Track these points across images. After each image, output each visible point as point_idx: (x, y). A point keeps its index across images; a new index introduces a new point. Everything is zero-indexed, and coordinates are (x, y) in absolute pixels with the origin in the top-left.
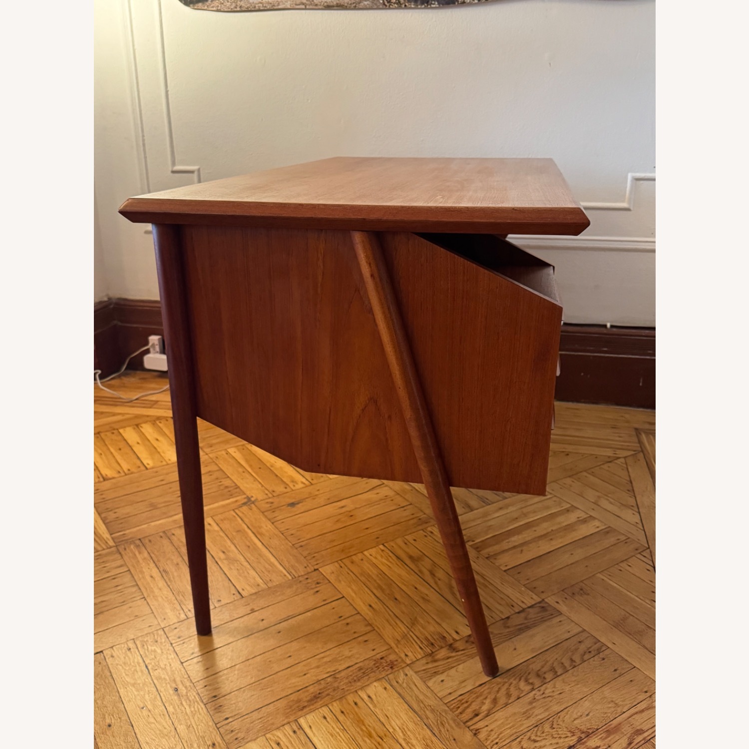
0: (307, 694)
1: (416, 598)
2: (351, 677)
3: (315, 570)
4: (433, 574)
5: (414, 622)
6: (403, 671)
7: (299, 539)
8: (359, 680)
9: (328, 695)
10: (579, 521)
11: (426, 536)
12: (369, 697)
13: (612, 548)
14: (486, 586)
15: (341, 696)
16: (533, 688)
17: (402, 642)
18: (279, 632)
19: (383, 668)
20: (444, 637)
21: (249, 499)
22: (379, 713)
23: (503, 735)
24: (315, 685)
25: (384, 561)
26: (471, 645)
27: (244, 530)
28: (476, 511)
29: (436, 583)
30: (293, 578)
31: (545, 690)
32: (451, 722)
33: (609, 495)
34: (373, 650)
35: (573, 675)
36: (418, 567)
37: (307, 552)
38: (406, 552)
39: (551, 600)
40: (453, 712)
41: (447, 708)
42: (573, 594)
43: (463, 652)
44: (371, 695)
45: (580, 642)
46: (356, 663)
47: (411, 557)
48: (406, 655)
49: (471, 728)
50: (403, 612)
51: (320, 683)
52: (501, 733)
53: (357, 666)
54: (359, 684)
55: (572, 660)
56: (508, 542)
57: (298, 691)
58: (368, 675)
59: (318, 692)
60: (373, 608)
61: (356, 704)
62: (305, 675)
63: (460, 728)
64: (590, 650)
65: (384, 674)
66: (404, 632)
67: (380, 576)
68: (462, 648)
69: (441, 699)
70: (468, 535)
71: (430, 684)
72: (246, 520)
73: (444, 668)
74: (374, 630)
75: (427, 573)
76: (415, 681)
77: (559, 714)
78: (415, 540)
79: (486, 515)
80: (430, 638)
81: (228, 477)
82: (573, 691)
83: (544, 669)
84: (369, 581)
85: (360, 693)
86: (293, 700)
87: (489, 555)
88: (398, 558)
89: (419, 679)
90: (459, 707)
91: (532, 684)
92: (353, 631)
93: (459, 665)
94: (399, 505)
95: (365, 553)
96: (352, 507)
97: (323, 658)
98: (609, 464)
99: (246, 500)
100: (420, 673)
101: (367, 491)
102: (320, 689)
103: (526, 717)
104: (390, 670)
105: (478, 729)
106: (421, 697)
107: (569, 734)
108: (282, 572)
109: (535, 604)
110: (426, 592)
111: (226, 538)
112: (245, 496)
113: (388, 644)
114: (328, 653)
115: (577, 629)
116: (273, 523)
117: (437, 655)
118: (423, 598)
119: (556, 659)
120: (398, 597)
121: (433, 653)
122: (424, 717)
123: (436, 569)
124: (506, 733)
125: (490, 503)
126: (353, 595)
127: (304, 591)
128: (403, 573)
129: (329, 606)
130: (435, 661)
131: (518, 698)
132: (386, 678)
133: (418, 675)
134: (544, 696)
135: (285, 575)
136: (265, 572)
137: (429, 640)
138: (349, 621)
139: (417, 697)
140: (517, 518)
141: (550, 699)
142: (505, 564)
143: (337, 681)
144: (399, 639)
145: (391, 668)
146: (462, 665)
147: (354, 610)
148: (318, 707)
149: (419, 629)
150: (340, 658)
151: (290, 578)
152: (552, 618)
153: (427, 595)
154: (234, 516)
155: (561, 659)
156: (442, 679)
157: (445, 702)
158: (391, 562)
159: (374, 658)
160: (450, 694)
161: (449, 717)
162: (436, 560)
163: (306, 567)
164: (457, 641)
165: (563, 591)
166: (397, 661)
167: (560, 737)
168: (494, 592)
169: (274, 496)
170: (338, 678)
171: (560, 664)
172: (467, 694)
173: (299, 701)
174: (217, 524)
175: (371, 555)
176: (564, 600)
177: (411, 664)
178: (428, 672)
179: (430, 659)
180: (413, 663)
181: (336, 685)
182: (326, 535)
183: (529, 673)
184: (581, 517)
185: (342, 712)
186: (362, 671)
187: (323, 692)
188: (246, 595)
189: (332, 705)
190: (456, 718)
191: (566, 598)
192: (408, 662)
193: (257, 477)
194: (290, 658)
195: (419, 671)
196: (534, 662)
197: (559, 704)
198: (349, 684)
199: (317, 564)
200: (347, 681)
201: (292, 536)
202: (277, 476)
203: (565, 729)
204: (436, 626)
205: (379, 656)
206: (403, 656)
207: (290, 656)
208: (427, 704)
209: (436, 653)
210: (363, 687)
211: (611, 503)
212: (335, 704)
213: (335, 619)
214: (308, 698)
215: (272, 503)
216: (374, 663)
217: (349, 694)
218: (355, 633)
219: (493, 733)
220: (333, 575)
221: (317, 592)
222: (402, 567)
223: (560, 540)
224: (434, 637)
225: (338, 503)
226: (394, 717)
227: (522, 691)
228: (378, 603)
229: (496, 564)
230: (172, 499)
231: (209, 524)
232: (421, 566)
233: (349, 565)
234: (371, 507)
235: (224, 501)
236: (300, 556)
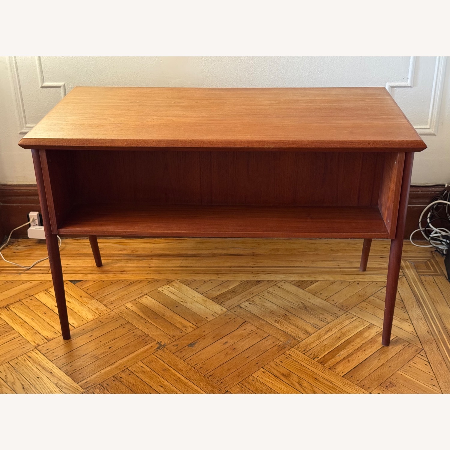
3: (227, 392)
4: (300, 385)
7: (207, 371)
10: (377, 334)
11: (287, 358)
13: (401, 351)
14: (335, 389)
21: (160, 343)
25: (267, 379)
27: (167, 368)
28: (312, 335)
37: (216, 380)
38: (279, 372)
47: (283, 375)
56: (339, 356)
67: (268, 390)
70: (313, 353)
72: (165, 360)
75: (296, 384)
78: (281, 362)
79: (319, 337)
81: (137, 328)
87: (330, 366)
88: (275, 376)
94: (262, 337)
95: (253, 375)
96: (231, 342)
99: (157, 346)
101: (237, 329)
111: (158, 376)
112: (156, 342)
116: (184, 361)
123: (301, 381)
125: (320, 328)
140: (339, 337)
142: (342, 372)
154: (156, 359)
158: (272, 380)
162: (299, 375)
163: (220, 390)
165: (380, 385)
169: (176, 340)
174: (147, 366)
175: (258, 376)
182: (224, 365)
184: (378, 331)
191: (383, 390)
193: (157, 326)
199: (226, 387)
201: (201, 369)
202: (170, 323)
215: (177, 345)
222: (279, 382)
223: (370, 350)
225: (222, 340)
229: (336, 372)
230: (106, 350)
231: (142, 367)
232: (291, 380)
233: (246, 385)
234: (244, 340)
235: (144, 348)
236: (213, 383)
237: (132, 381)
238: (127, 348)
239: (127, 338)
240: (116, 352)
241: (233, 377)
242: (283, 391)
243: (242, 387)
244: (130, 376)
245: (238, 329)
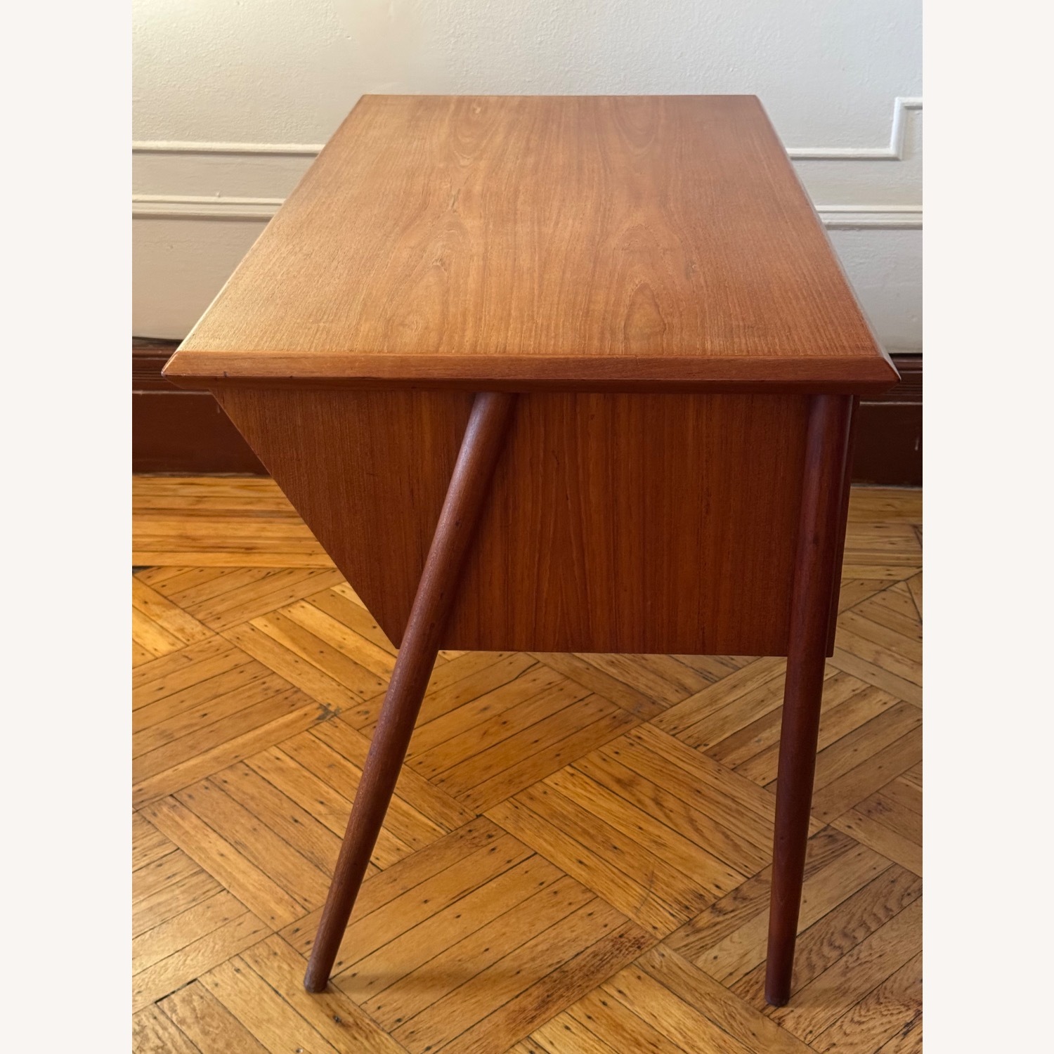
0: (530, 999)
1: (646, 844)
2: (586, 969)
3: (478, 816)
4: (658, 803)
5: (652, 879)
6: (657, 951)
7: (434, 770)
8: (598, 971)
9: (562, 996)
10: (856, 695)
11: (632, 745)
12: (620, 992)
13: (911, 734)
14: (742, 814)
15: (581, 996)
16: (842, 954)
17: (643, 909)
18: (458, 916)
19: (627, 950)
20: (701, 895)
21: (325, 708)
22: (640, 1012)
23: (816, 1020)
24: (538, 985)
25: (579, 790)
26: (742, 903)
27: (340, 763)
28: (697, 695)
29: (668, 817)
30: (448, 833)
31: (858, 954)
32: (744, 1013)
33: (894, 648)
34: (606, 926)
35: (892, 930)
36: (634, 795)
37: (455, 790)
38: (609, 774)
39: (840, 824)
40: (742, 999)
41: (732, 995)
42: (869, 811)
43: (732, 914)
44: (621, 989)
45: (893, 882)
46: (587, 948)
47: (619, 781)
48: (655, 928)
49: (772, 1016)
50: (633, 867)
51: (544, 982)
52: (813, 1019)
53: (589, 951)
54: (600, 976)
55: (887, 909)
56: (758, 741)
57: (517, 997)
58: (609, 962)
59: (546, 994)
60: (585, 865)
61: (604, 1004)
62: (518, 973)
63: (758, 1018)
64: (909, 891)
65: (630, 958)
66: (642, 896)
67: (580, 815)
68: (731, 909)
69: (720, 983)
70: (696, 735)
71: (700, 963)
72: (335, 745)
73: (713, 940)
74: (598, 897)
75: (650, 803)
76: (677, 962)
77: (884, 985)
78: (617, 753)
79: (713, 700)
80: (680, 898)
81: (274, 672)
82: (897, 951)
83: (851, 926)
84: (566, 824)
85: (605, 987)
86: (514, 1011)
87: (734, 764)
88: (599, 784)
89: (682, 959)
90: (748, 991)
91: (839, 947)
92: (566, 903)
93: (732, 932)
94: (575, 697)
95: (547, 781)
96: (498, 707)
97: (536, 945)
98: (883, 595)
99: (320, 712)
100: (681, 951)
101: (516, 678)
102: (548, 991)
103: (841, 994)
104: (638, 951)
105: (782, 1017)
106: (693, 983)
107: (903, 1009)
108: (426, 825)
109: (819, 833)
110: (656, 832)
111: (315, 779)
112: (315, 705)
113: (623, 915)
114: (541, 938)
115: (886, 864)
117: (697, 922)
118: (655, 842)
119: (865, 909)
120: (618, 844)
121: (691, 920)
122: (704, 1010)
123: (661, 795)
124: (820, 1016)
125: (717, 679)
126: (549, 848)
127: (474, 850)
128: (614, 807)
129: (517, 869)
130: (699, 931)
131: (826, 970)
132: (636, 963)
133: (679, 954)
134: (859, 962)
135: (435, 830)
136: (401, 828)
137: (681, 902)
138: (555, 887)
139: (686, 984)
140: (762, 701)
141: (869, 965)
142: (762, 777)
143: (567, 976)
144: (638, 905)
145: (639, 947)
146: (737, 932)
147: (558, 871)
148: (553, 1015)
149: (662, 889)
150: (561, 944)
151: (444, 833)
152: (847, 851)
153: (660, 837)
154: (314, 741)
155: (872, 909)
156: (713, 955)
157: (728, 986)
158: (590, 792)
159: (610, 937)
160: (731, 974)
161: (738, 1006)
162: (658, 782)
163: (461, 814)
164: (721, 899)
165: (853, 808)
166: (643, 937)
167: (892, 1014)
168: (755, 821)
169: (365, 701)
170: (567, 971)
171: (872, 916)
172: (755, 972)
173: (523, 1010)
174: (292, 758)
175: (556, 784)
176: (858, 821)
177: (664, 939)
178: (692, 947)
179: (689, 929)
180: (667, 937)
181: (567, 981)
182: (476, 758)
183: (832, 934)
184: (857, 689)
185: (589, 1017)
186: (598, 958)
187: (552, 994)
188: (386, 867)
189: (572, 1010)
190: (748, 1006)
191: (860, 820)
192: (661, 937)
193: (324, 670)
194: (487, 952)
195: (679, 949)
196: (836, 917)
197: (882, 971)
198: (587, 978)
199: (478, 807)
200: (581, 974)
201: (421, 765)
202: (356, 663)
203: (896, 1003)
204: (686, 881)
205: (615, 934)
206: (650, 929)
207: (487, 950)
208: (703, 992)
209: (695, 920)
210: (608, 979)
211: (898, 661)
212: (574, 1007)
213: (535, 888)
214: (535, 1005)
215: (367, 712)
216: (611, 944)
217: (591, 991)
218: (570, 904)
219: (802, 1020)
220: (508, 821)
221: (493, 849)
222: (607, 796)
223: (834, 731)
224: (688, 897)
225: (476, 703)
226: (664, 1016)
227: (828, 958)
228: (590, 856)
229: (749, 778)
230: (194, 721)
231: (278, 759)
232: (638, 793)
233: (528, 802)
234: (530, 704)
235: (286, 717)
236: (446, 796)
237: (252, 790)
238: (246, 716)
239: (247, 694)
240: (217, 725)
241: (497, 784)
242: (617, 817)
243: (517, 807)
244: (247, 778)
245: (517, 680)
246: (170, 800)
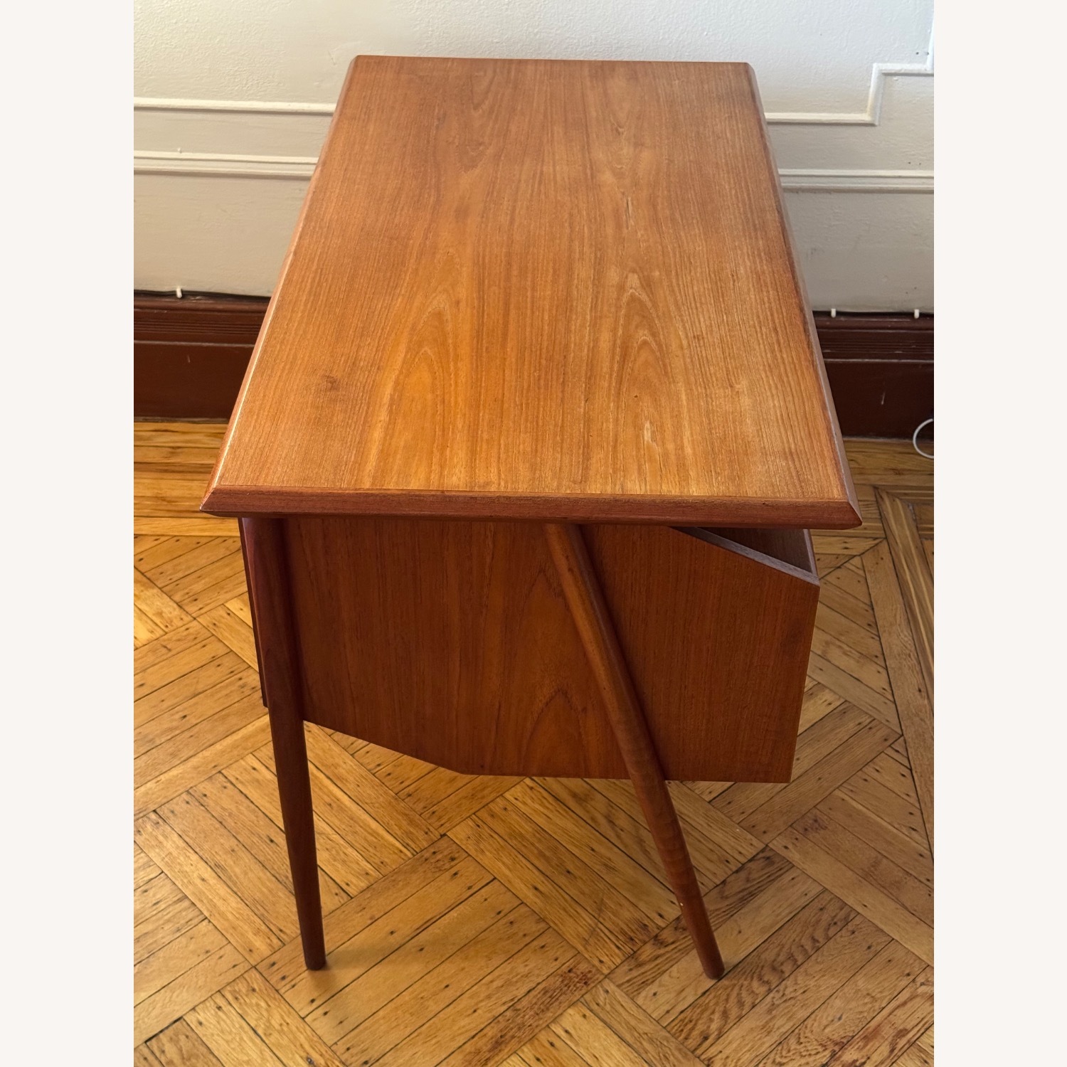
0: (485, 1040)
1: (597, 868)
2: (536, 1007)
3: (443, 836)
4: (610, 821)
5: (600, 907)
6: (602, 987)
7: (401, 784)
8: (548, 1009)
9: (513, 1037)
12: (567, 1032)
15: (531, 1036)
16: (770, 989)
17: (592, 941)
18: (422, 950)
19: (575, 986)
20: (645, 925)
22: (584, 1053)
23: (741, 1061)
24: (492, 1025)
25: (537, 806)
26: (683, 934)
29: (618, 837)
30: (414, 856)
31: (784, 990)
32: (677, 1053)
34: (556, 960)
35: (817, 962)
36: (588, 812)
37: (422, 805)
39: (777, 844)
40: (676, 1039)
41: (668, 1035)
42: (806, 830)
43: (673, 946)
44: (568, 1029)
45: (821, 909)
46: (539, 984)
48: (601, 962)
49: (703, 1057)
50: (583, 893)
51: (498, 1021)
52: (739, 1060)
53: (540, 987)
54: (549, 1014)
55: (814, 940)
57: (473, 1037)
58: (557, 999)
59: (499, 1035)
60: (541, 892)
61: (552, 1044)
62: (475, 1011)
63: (689, 1060)
64: (835, 920)
65: (577, 995)
66: (590, 925)
67: (537, 835)
68: (672, 940)
69: (657, 1022)
71: (640, 1001)
73: (654, 975)
74: (550, 927)
75: (602, 821)
76: (620, 1000)
77: (806, 1023)
80: (626, 929)
82: (820, 987)
83: (780, 959)
84: (524, 846)
85: (553, 1027)
86: (470, 1053)
88: (557, 799)
89: (624, 995)
90: (682, 1030)
91: (768, 982)
92: (521, 934)
93: (672, 966)
95: (507, 795)
97: (492, 982)
100: (624, 986)
102: (501, 1031)
103: (766, 1033)
104: (585, 987)
105: (711, 1058)
106: (633, 1022)
107: (820, 1049)
108: (393, 845)
109: (757, 854)
110: (608, 854)
113: (573, 947)
114: (496, 973)
115: (817, 889)
117: (640, 955)
118: (606, 865)
119: (794, 940)
120: (571, 868)
121: (635, 952)
122: (641, 1051)
123: (614, 811)
124: (746, 1057)
126: (507, 872)
127: (438, 874)
128: (569, 825)
129: (478, 896)
130: (640, 965)
131: (753, 1007)
132: (582, 1000)
133: (622, 990)
134: (784, 998)
135: (401, 851)
136: (370, 849)
137: (626, 933)
138: (511, 917)
139: (627, 1023)
141: (793, 1002)
142: (708, 791)
143: (519, 1015)
144: (587, 937)
145: (585, 983)
146: (675, 966)
147: (515, 899)
148: (505, 1057)
149: (610, 918)
150: (514, 980)
151: (409, 855)
152: (782, 875)
153: (610, 859)
155: (800, 940)
156: (653, 991)
157: (665, 1025)
158: (548, 808)
159: (559, 972)
160: (668, 1012)
161: (673, 1046)
163: (426, 833)
164: (663, 929)
165: (791, 826)
166: (590, 972)
167: (810, 1055)
170: (519, 1010)
171: (799, 948)
172: (689, 1010)
173: (478, 1052)
175: (516, 799)
176: (795, 842)
177: (609, 974)
178: (634, 983)
179: (633, 963)
180: (612, 972)
181: (519, 1020)
183: (763, 967)
185: (538, 1060)
186: (549, 995)
187: (505, 1034)
188: (355, 893)
189: (523, 1051)
190: (681, 1047)
191: (796, 839)
192: (606, 971)
194: (448, 989)
195: (623, 984)
196: (767, 949)
197: (804, 1008)
198: (537, 1017)
199: (442, 825)
200: (532, 1013)
201: (389, 777)
203: (815, 1043)
204: (631, 909)
205: (565, 968)
206: (596, 963)
207: (447, 986)
208: (641, 1032)
209: (639, 952)
210: (556, 1018)
212: (525, 1049)
213: (492, 918)
214: (489, 1046)
216: (560, 980)
217: (540, 1031)
218: (525, 935)
219: (729, 1061)
220: (470, 842)
221: (456, 874)
222: (564, 814)
224: (633, 928)
226: (605, 1057)
227: (757, 994)
228: (546, 882)
229: (696, 791)
230: (174, 724)
231: (254, 769)
232: (592, 810)
233: (489, 820)
236: (412, 813)
237: (227, 803)
240: (196, 729)
241: (460, 799)
242: (570, 837)
243: (478, 826)
244: (225, 791)
246: (153, 816)
